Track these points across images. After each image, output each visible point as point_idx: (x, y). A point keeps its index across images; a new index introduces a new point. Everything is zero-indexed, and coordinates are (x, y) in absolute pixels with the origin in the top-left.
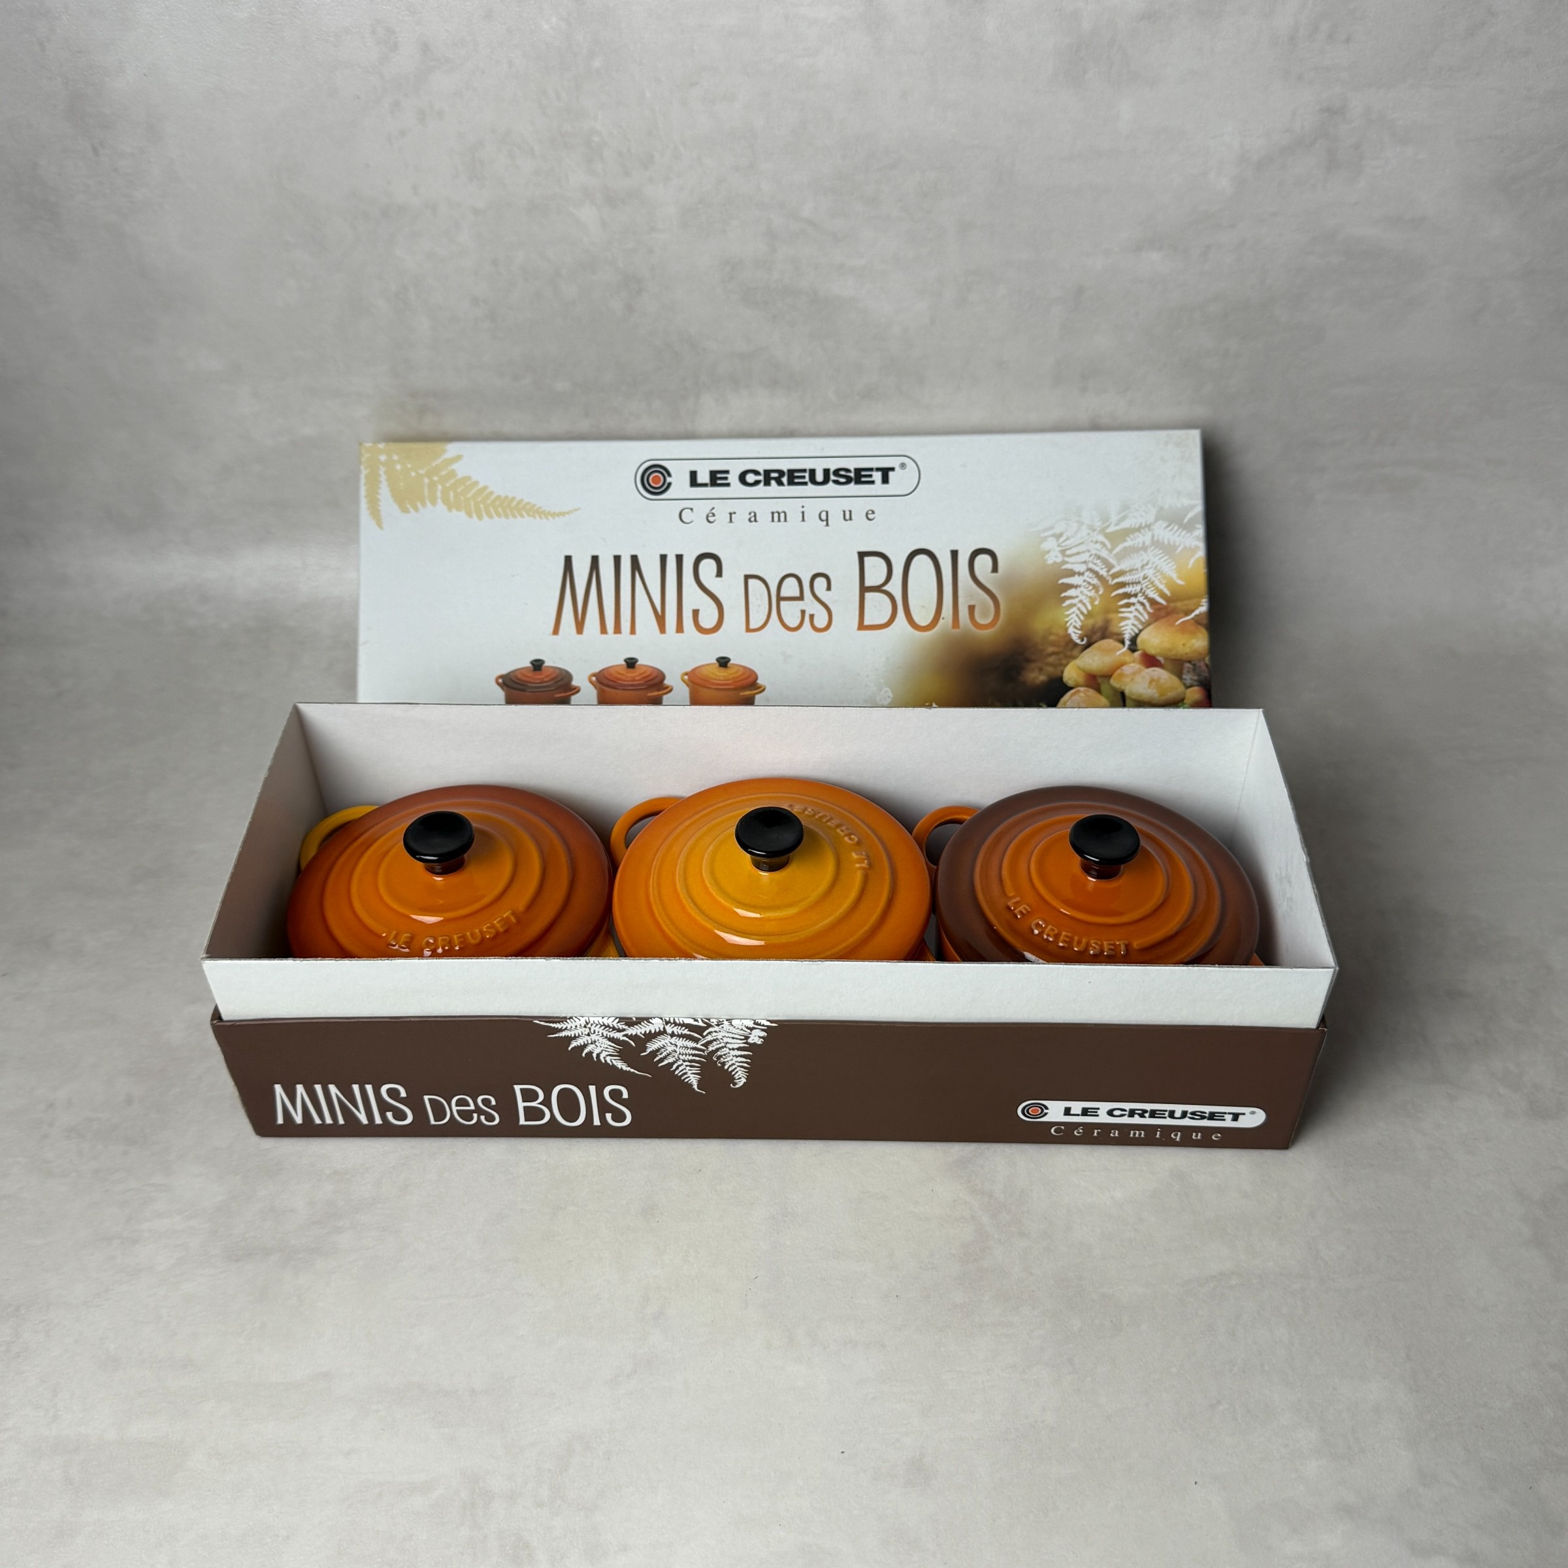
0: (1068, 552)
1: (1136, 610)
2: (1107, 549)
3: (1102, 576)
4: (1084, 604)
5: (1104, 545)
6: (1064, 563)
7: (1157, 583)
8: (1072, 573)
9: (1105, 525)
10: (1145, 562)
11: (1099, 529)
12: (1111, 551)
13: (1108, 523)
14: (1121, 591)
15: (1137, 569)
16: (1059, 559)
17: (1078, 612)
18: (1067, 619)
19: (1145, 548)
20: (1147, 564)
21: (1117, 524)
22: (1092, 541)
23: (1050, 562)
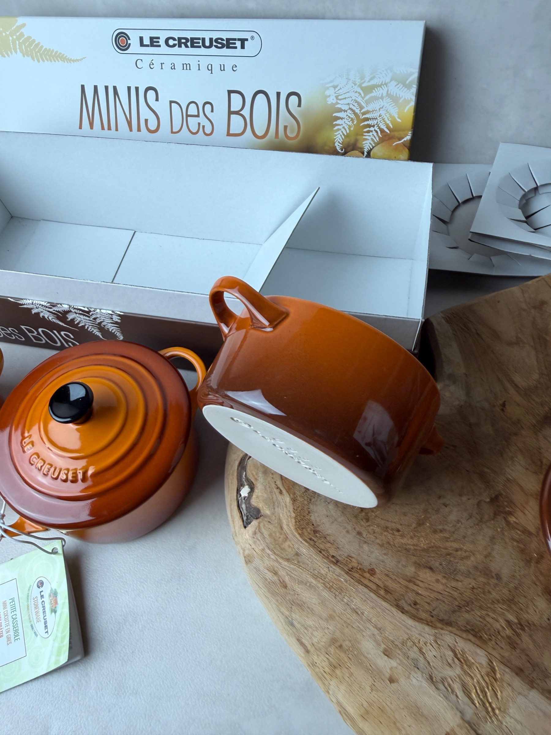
0: (340, 97)
2: (361, 97)
3: (357, 113)
4: (345, 129)
7: (386, 119)
8: (340, 110)
9: (362, 81)
10: (382, 106)
11: (358, 84)
12: (363, 98)
13: (364, 81)
14: (366, 123)
15: (376, 110)
16: (334, 102)
17: (341, 134)
18: (335, 138)
19: (382, 98)
21: (369, 82)
22: (354, 91)
23: (329, 103)
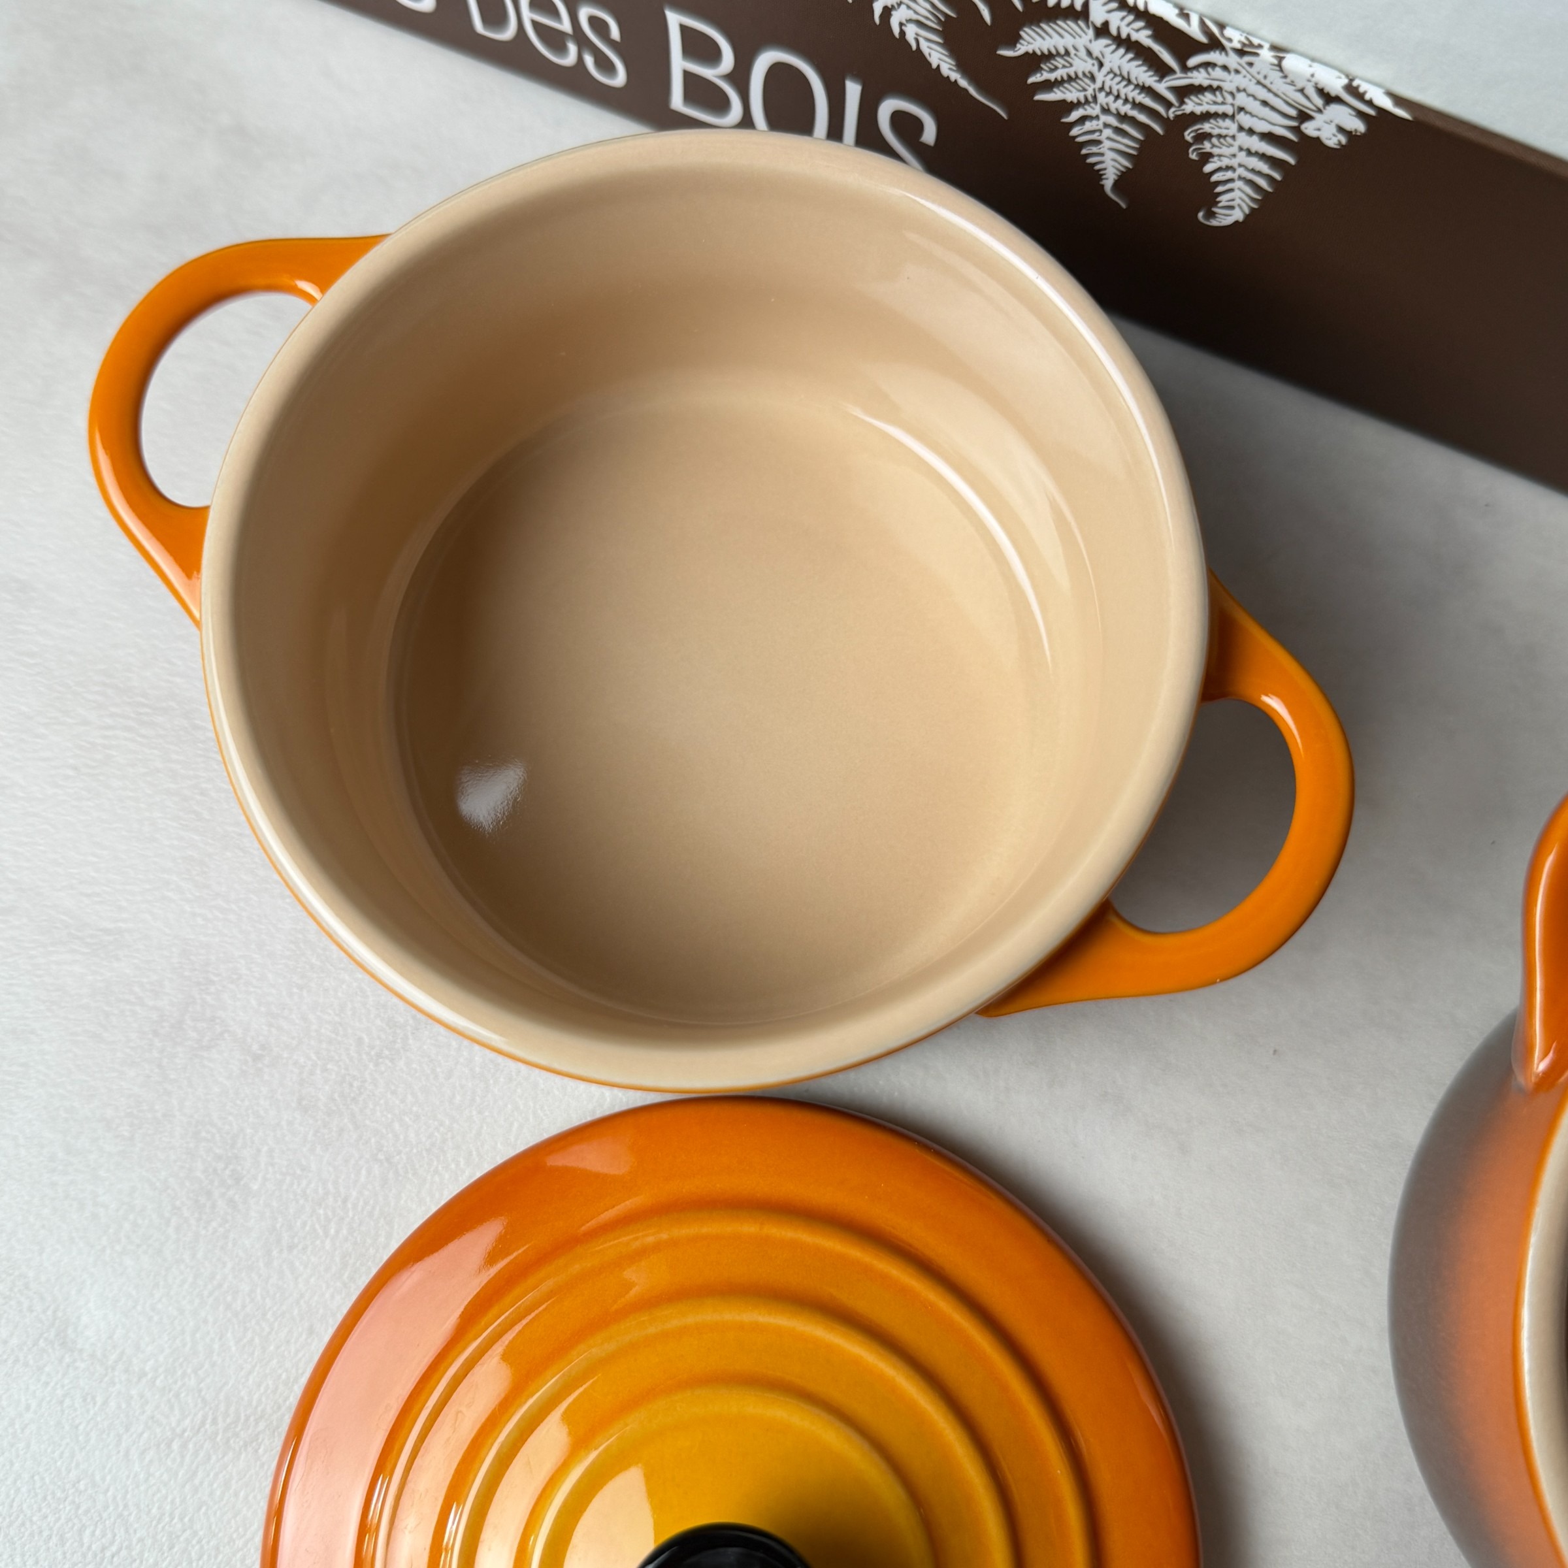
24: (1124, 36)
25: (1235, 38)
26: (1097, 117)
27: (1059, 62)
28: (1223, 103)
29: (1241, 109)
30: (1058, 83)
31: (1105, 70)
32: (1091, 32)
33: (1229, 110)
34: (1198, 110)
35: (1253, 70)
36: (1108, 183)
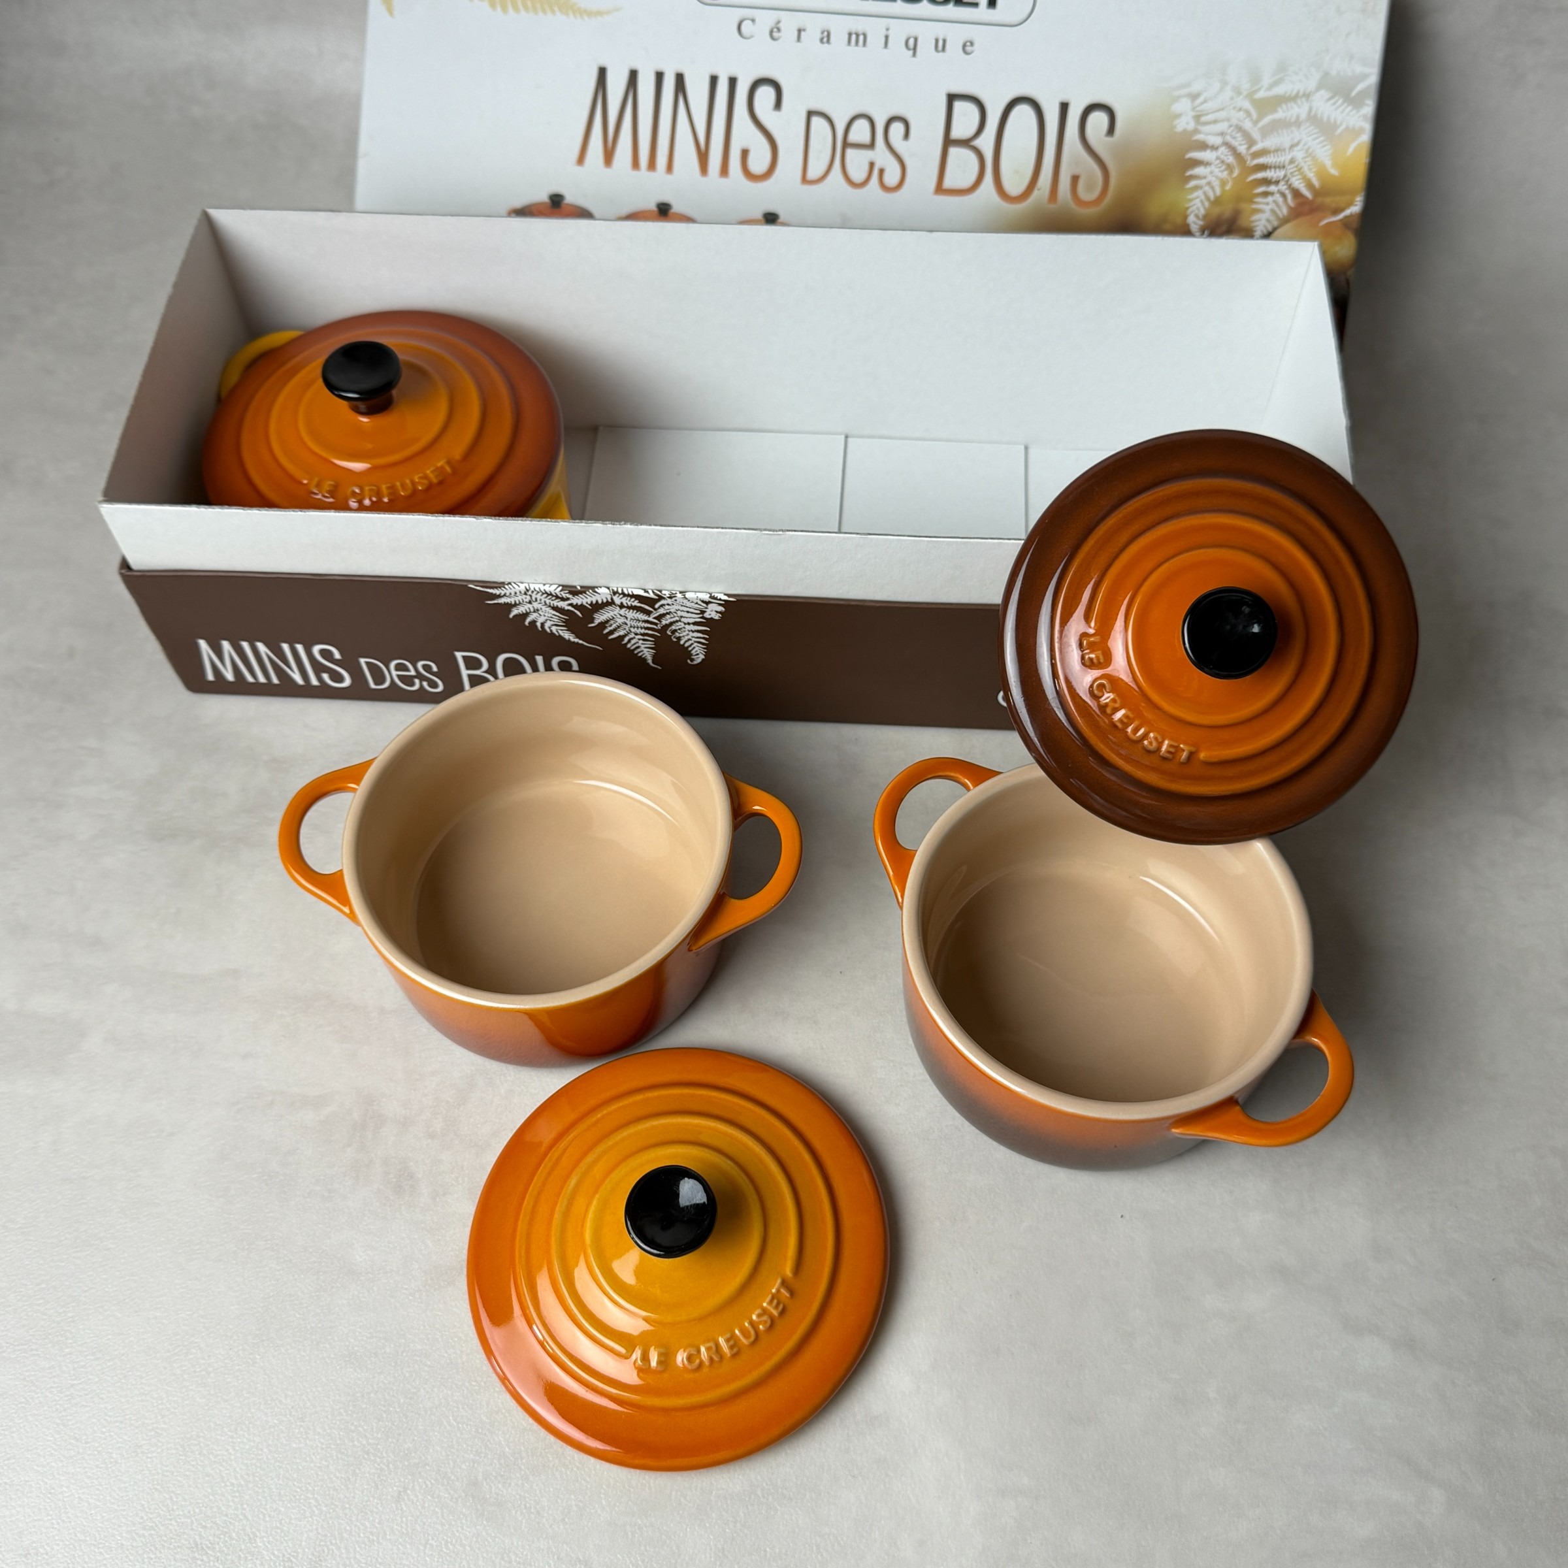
0: (1203, 119)
1: (1275, 202)
2: (1252, 120)
3: (1240, 153)
4: (1213, 188)
5: (1248, 113)
6: (1196, 131)
7: (1306, 169)
8: (1203, 146)
9: (1254, 89)
10: (1296, 140)
11: (1245, 93)
12: (1255, 123)
13: (1257, 87)
14: (1260, 175)
15: (1284, 150)
16: (1191, 126)
17: (1203, 197)
18: (1187, 205)
19: (1298, 123)
20: (1298, 144)
21: (1270, 88)
22: (1234, 108)
23: (1179, 129)
24: (630, 605)
25: (666, 593)
26: (634, 638)
27: (612, 622)
28: (674, 617)
29: (681, 617)
30: (615, 630)
31: (629, 619)
32: (618, 608)
33: (677, 619)
34: (667, 622)
35: (678, 602)
36: (650, 661)
